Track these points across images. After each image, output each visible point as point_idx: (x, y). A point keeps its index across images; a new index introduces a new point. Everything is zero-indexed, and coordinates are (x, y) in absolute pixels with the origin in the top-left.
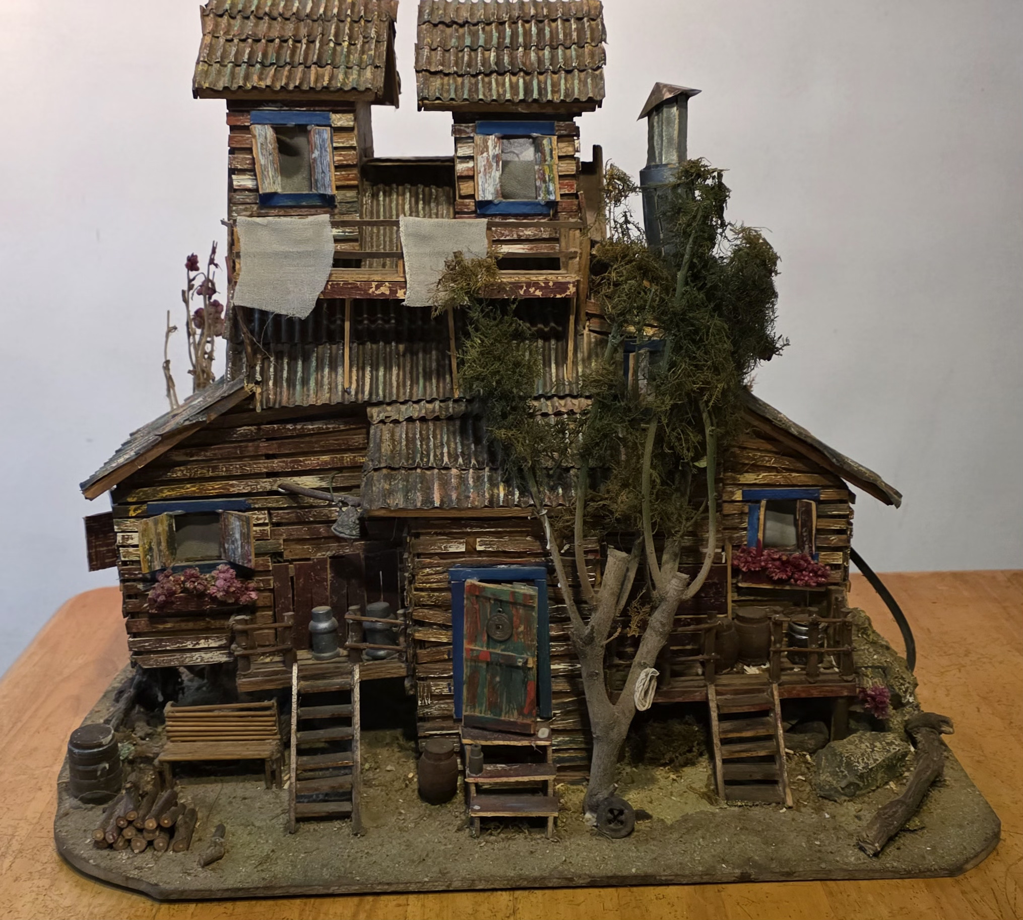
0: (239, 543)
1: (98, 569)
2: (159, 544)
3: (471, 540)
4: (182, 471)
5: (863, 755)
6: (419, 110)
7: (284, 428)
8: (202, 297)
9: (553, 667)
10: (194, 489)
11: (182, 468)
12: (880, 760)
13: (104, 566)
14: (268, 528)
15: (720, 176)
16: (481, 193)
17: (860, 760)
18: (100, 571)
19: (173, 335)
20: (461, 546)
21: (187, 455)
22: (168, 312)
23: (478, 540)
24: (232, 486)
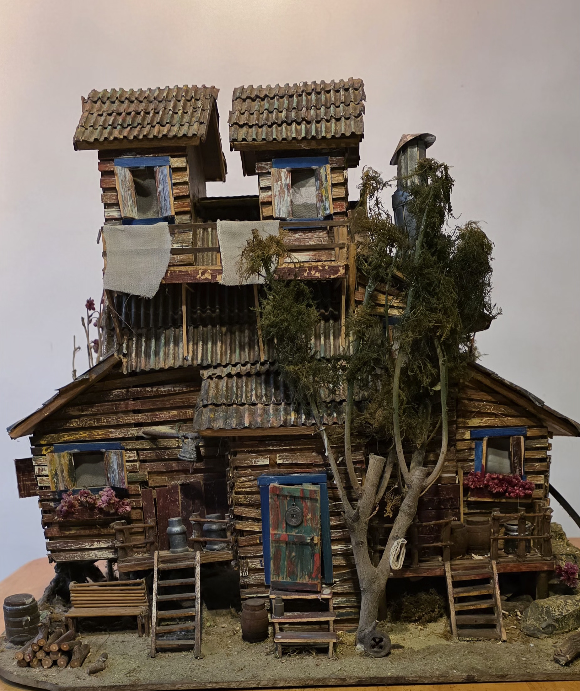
0: (117, 471)
1: (25, 497)
2: (62, 472)
3: (273, 456)
4: (77, 422)
5: (558, 607)
6: (231, 150)
7: (145, 390)
8: (96, 328)
9: (333, 548)
10: (85, 435)
11: (76, 420)
12: (571, 611)
13: (29, 495)
14: (137, 464)
15: (446, 168)
16: (277, 211)
17: (556, 610)
18: (27, 498)
19: (77, 353)
20: (266, 460)
21: (79, 410)
22: (74, 337)
23: (278, 455)
24: (111, 432)
